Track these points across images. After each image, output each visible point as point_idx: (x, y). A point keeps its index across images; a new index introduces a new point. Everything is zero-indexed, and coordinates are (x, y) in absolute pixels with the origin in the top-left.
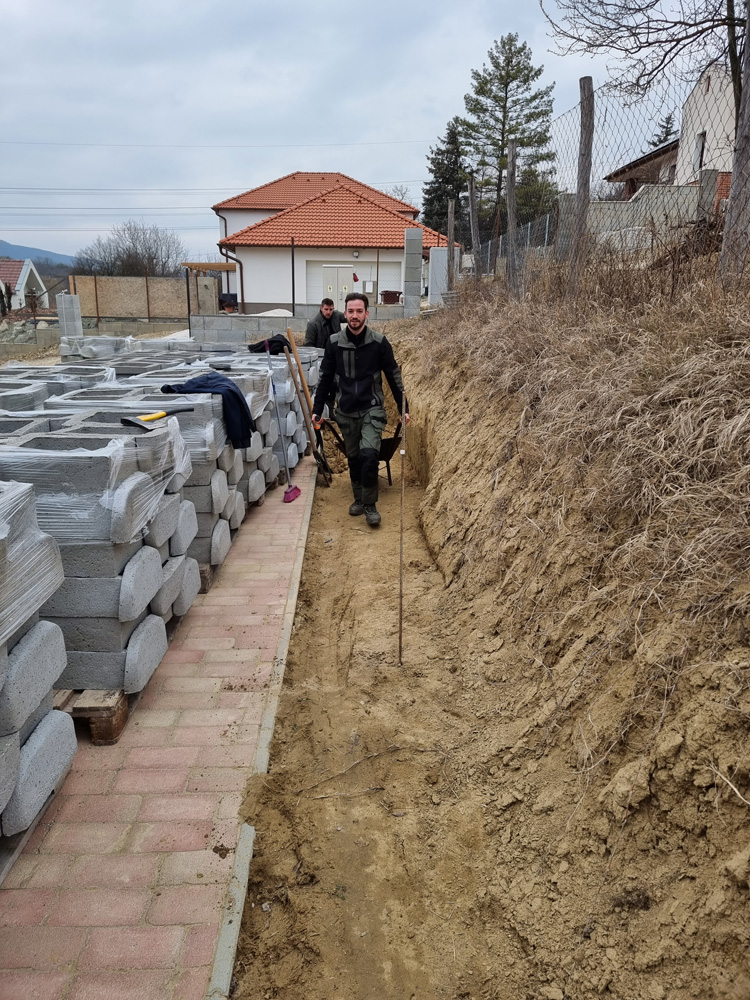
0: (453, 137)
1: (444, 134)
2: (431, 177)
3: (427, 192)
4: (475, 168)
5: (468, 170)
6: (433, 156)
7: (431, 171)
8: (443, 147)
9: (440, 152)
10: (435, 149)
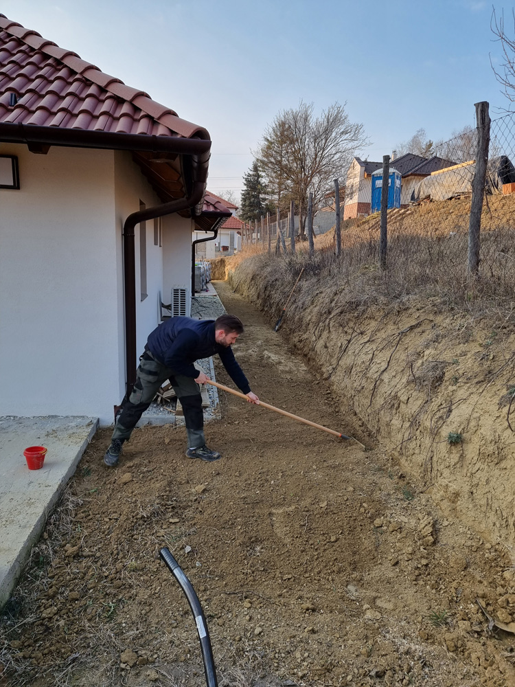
0: (256, 169)
1: (251, 167)
2: (245, 188)
3: (243, 195)
4: (267, 184)
5: (264, 185)
6: (246, 177)
7: (245, 184)
8: (251, 173)
9: (249, 175)
10: (247, 174)
